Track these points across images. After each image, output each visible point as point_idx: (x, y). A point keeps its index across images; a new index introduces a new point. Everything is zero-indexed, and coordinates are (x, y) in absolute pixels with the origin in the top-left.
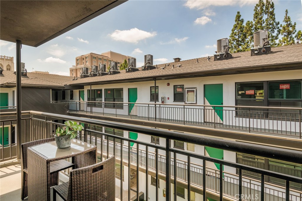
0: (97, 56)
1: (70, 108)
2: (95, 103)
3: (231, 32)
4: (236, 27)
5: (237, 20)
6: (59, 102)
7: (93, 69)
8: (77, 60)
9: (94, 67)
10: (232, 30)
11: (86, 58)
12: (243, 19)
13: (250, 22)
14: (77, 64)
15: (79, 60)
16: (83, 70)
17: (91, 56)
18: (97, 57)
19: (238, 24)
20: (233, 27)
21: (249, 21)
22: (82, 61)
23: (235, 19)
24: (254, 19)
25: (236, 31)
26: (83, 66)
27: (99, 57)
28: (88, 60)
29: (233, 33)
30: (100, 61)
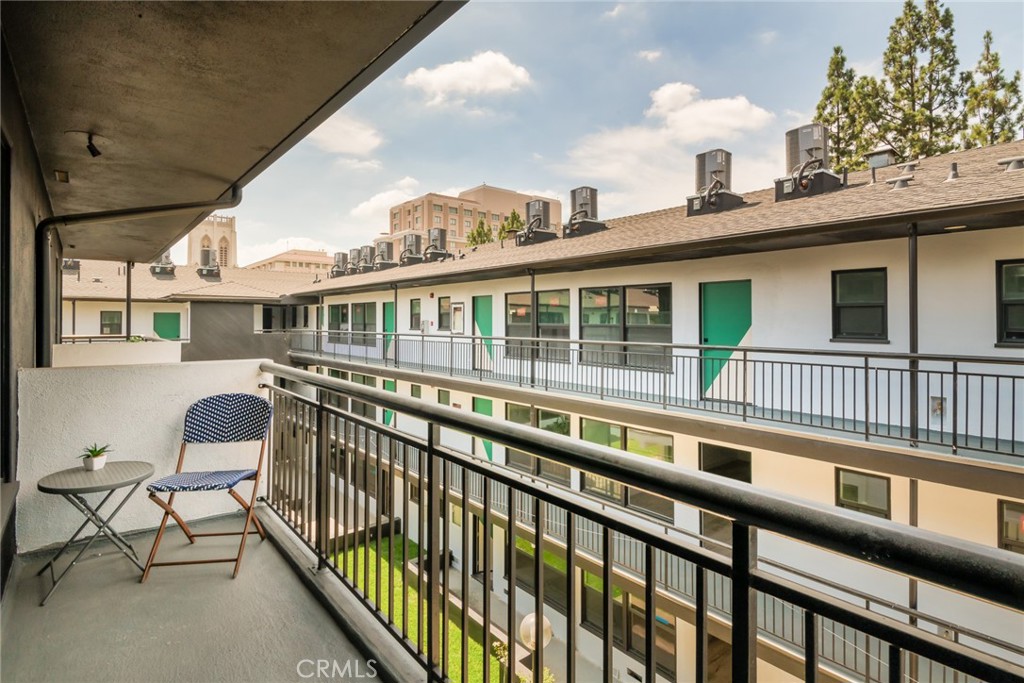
0: (446, 201)
1: (293, 346)
2: (339, 334)
3: (815, 113)
4: (829, 97)
5: (832, 75)
6: (276, 332)
7: (432, 238)
8: (393, 215)
9: (435, 233)
10: (818, 108)
11: (416, 208)
12: (851, 71)
13: (869, 79)
14: (394, 227)
15: (398, 216)
16: (408, 243)
17: (430, 202)
18: (446, 204)
19: (835, 86)
20: (821, 98)
21: (865, 78)
22: (405, 218)
23: (827, 72)
24: (885, 69)
25: (828, 110)
26: (407, 232)
27: (450, 205)
28: (398, 222)
29: (821, 115)
30: (452, 216)
